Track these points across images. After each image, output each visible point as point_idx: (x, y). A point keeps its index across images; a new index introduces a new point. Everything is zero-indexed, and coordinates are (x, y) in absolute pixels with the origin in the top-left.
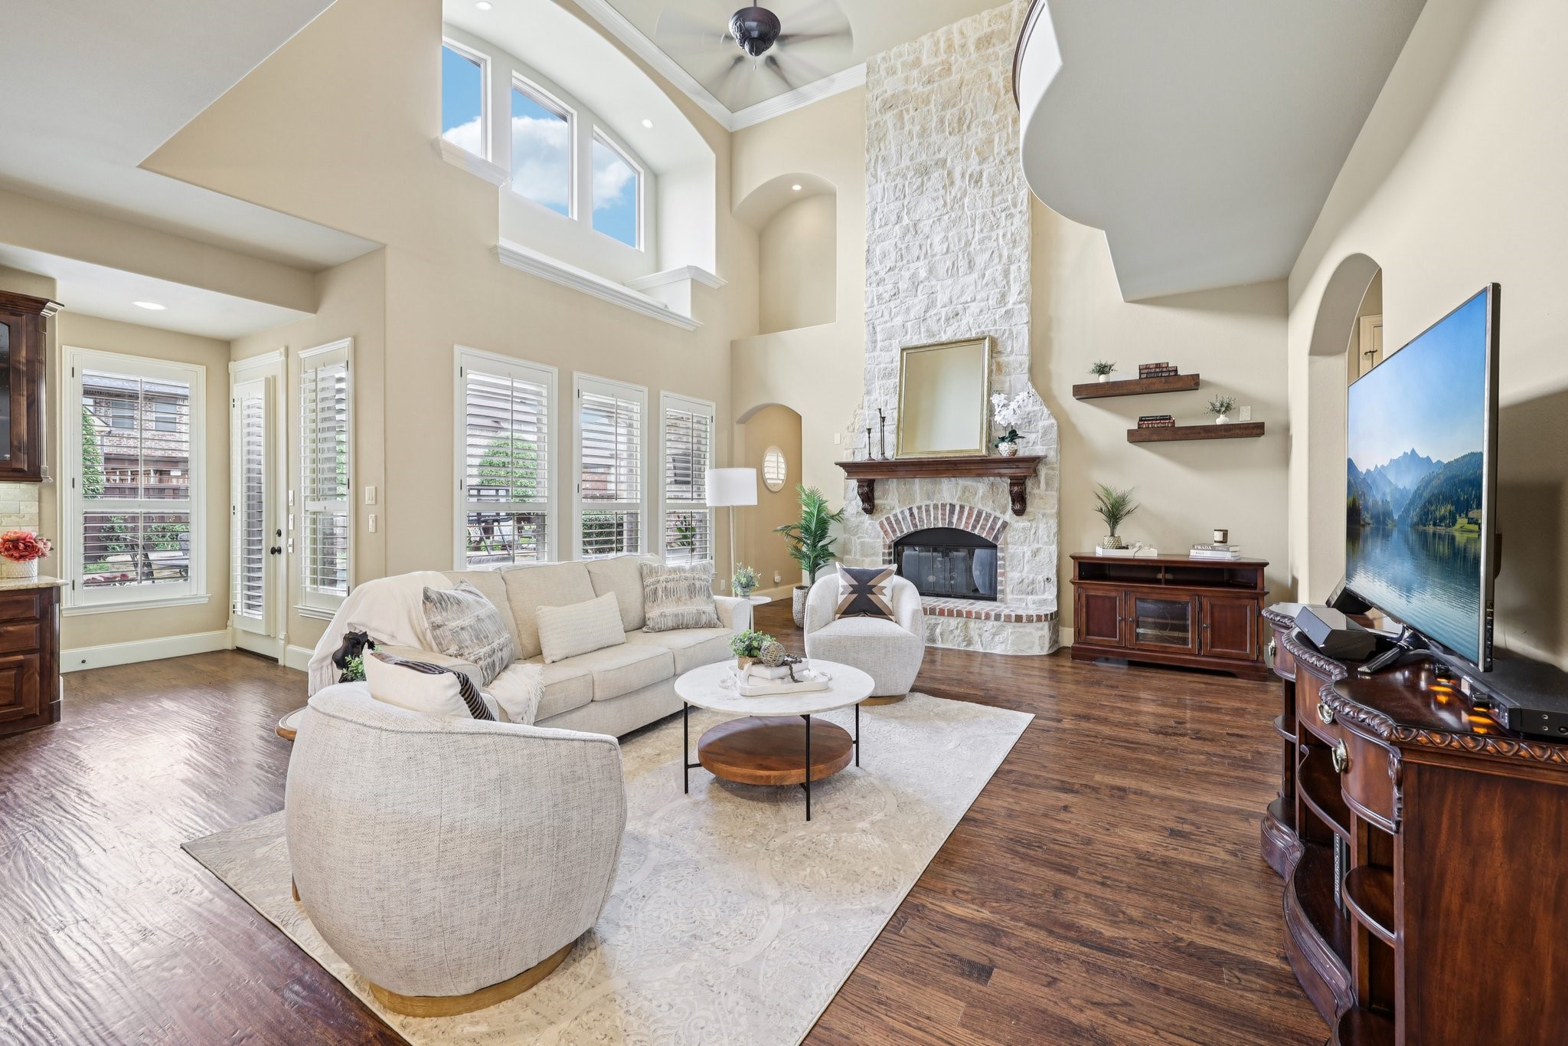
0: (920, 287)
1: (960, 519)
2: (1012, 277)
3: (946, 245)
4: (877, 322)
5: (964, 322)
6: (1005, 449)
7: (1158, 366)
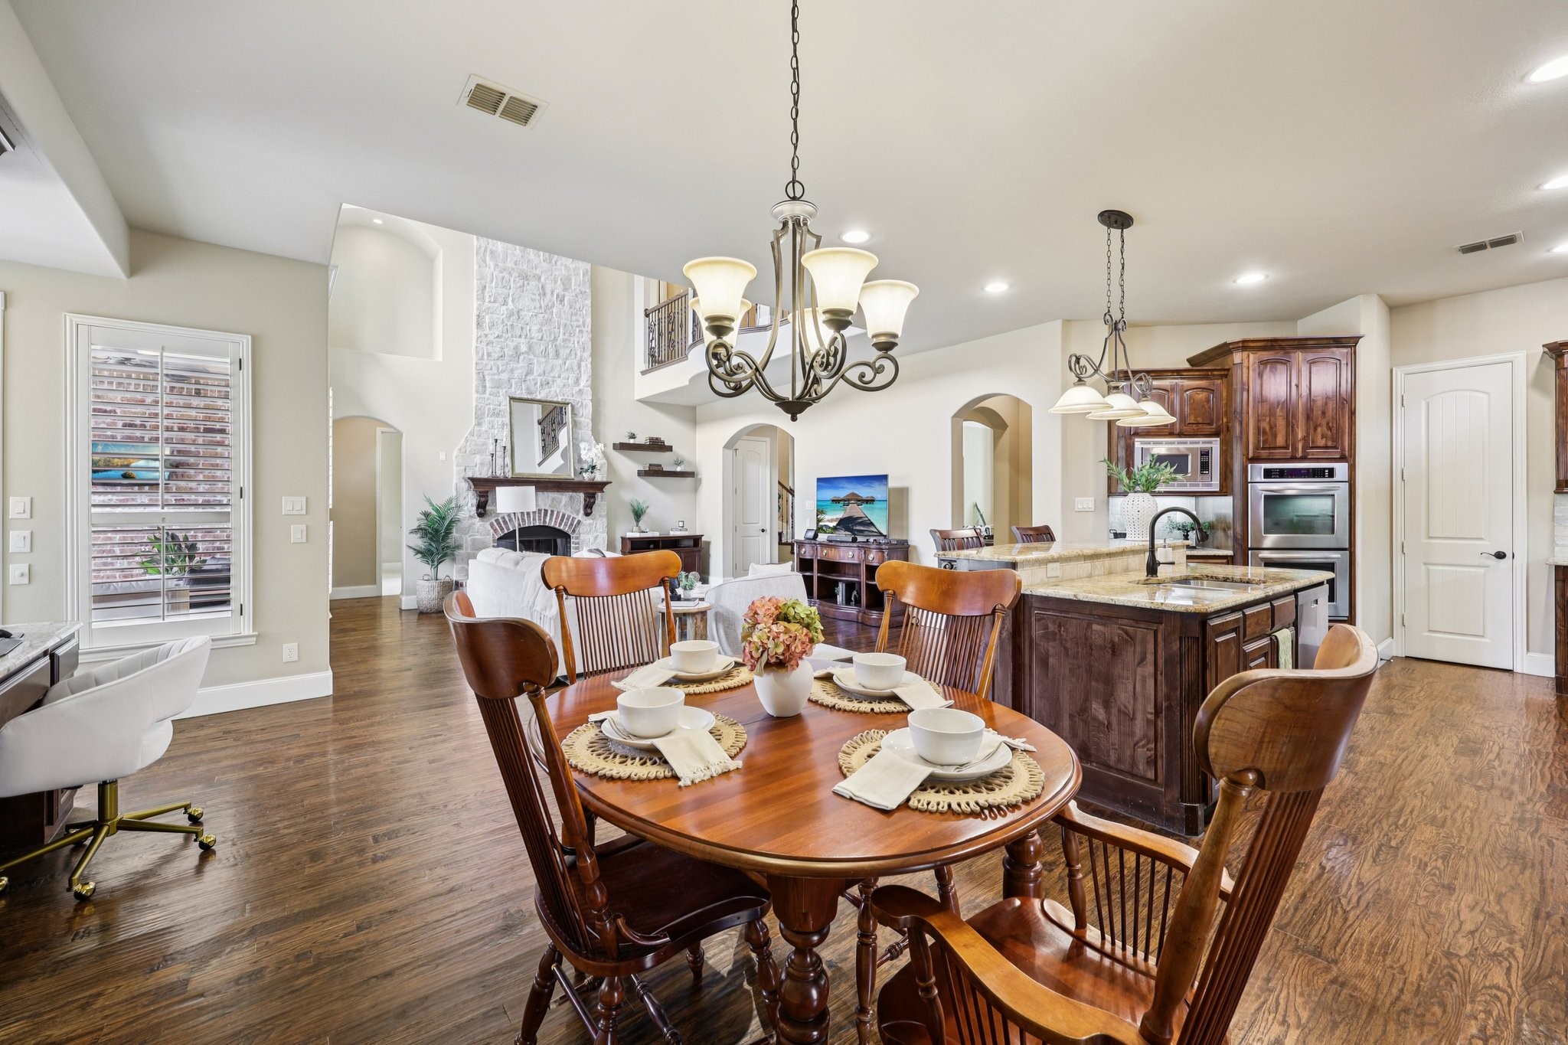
0: (521, 357)
1: (551, 519)
2: (582, 370)
3: (541, 334)
4: (486, 373)
5: (553, 389)
6: (587, 477)
7: (657, 439)
